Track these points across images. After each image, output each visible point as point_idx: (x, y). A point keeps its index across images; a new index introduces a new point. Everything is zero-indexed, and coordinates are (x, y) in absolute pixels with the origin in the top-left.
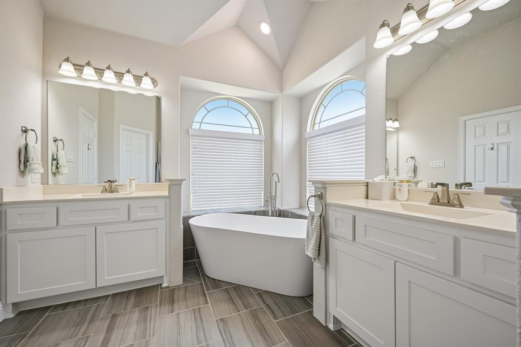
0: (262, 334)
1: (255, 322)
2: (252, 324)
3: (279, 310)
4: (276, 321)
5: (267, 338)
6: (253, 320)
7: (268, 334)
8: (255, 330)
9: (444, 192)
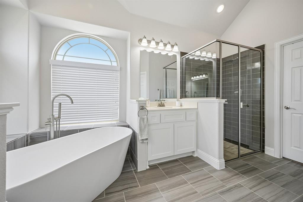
0: (150, 194)
1: (138, 197)
2: (141, 198)
3: (130, 184)
4: (140, 186)
5: (153, 191)
6: (137, 198)
7: (150, 191)
8: (146, 197)
9: (162, 102)
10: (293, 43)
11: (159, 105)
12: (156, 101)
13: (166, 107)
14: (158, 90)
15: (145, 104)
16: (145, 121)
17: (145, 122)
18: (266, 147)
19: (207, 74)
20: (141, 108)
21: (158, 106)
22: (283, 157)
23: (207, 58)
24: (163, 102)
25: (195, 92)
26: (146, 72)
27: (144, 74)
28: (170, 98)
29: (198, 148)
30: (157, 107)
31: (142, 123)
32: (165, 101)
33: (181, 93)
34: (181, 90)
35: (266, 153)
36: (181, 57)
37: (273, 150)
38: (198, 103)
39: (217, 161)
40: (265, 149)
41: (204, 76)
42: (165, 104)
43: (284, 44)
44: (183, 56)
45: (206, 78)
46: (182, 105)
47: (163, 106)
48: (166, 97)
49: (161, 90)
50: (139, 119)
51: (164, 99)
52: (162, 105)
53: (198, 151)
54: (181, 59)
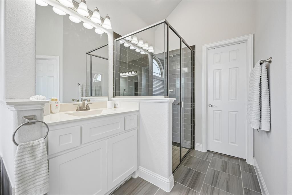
9: (84, 104)
10: (215, 47)
11: (80, 107)
12: (73, 100)
13: (91, 110)
14: (79, 85)
15: (42, 110)
16: (37, 153)
17: (39, 155)
18: (196, 143)
19: (137, 72)
20: (27, 121)
21: (77, 111)
22: (208, 150)
23: (144, 50)
24: (86, 102)
25: (124, 90)
26: (57, 57)
27: (55, 59)
28: (96, 96)
29: (139, 165)
30: (75, 112)
31: (27, 159)
32: (90, 101)
33: (115, 90)
34: (115, 85)
35: (196, 149)
36: (114, 39)
37: (201, 145)
38: (139, 103)
39: (167, 181)
40: (195, 145)
41: (133, 73)
42: (89, 105)
43: (209, 48)
44: (116, 38)
45: (135, 75)
46: (117, 106)
47: (87, 109)
48: (91, 95)
49: (82, 85)
50: (17, 151)
51: (88, 98)
52: (84, 108)
53: (139, 168)
54: (114, 42)
